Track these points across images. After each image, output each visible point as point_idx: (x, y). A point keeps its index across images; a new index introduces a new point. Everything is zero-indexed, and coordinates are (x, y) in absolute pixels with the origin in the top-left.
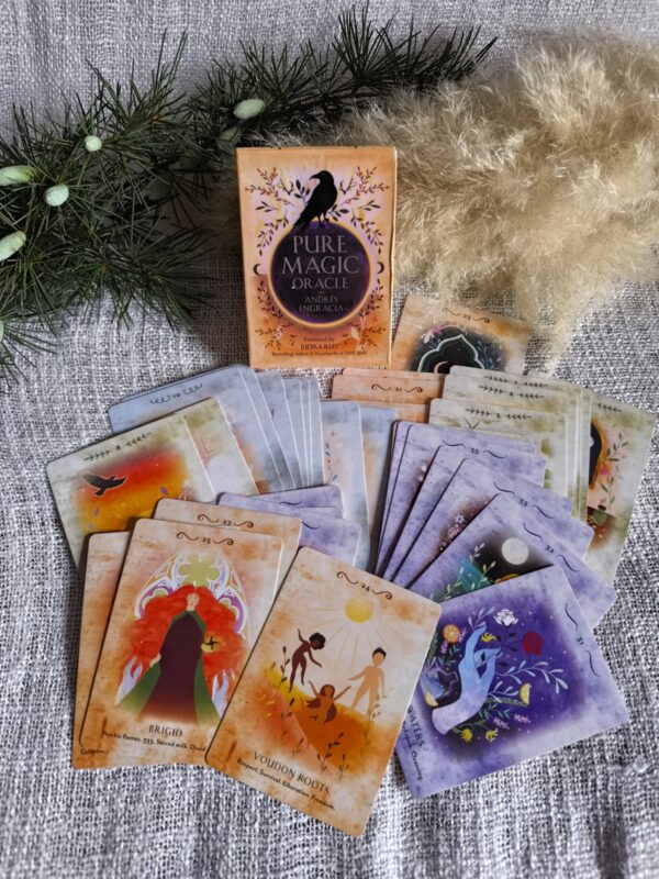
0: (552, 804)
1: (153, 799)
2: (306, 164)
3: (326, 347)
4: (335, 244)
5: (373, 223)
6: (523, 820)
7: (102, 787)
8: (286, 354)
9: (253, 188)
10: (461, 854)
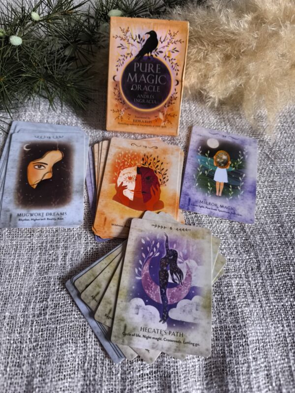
0: (291, 358)
1: (57, 361)
2: (144, 26)
3: (146, 122)
4: (155, 68)
5: (175, 59)
6: (276, 368)
7: (26, 355)
8: (125, 124)
9: (117, 36)
10: (242, 389)
